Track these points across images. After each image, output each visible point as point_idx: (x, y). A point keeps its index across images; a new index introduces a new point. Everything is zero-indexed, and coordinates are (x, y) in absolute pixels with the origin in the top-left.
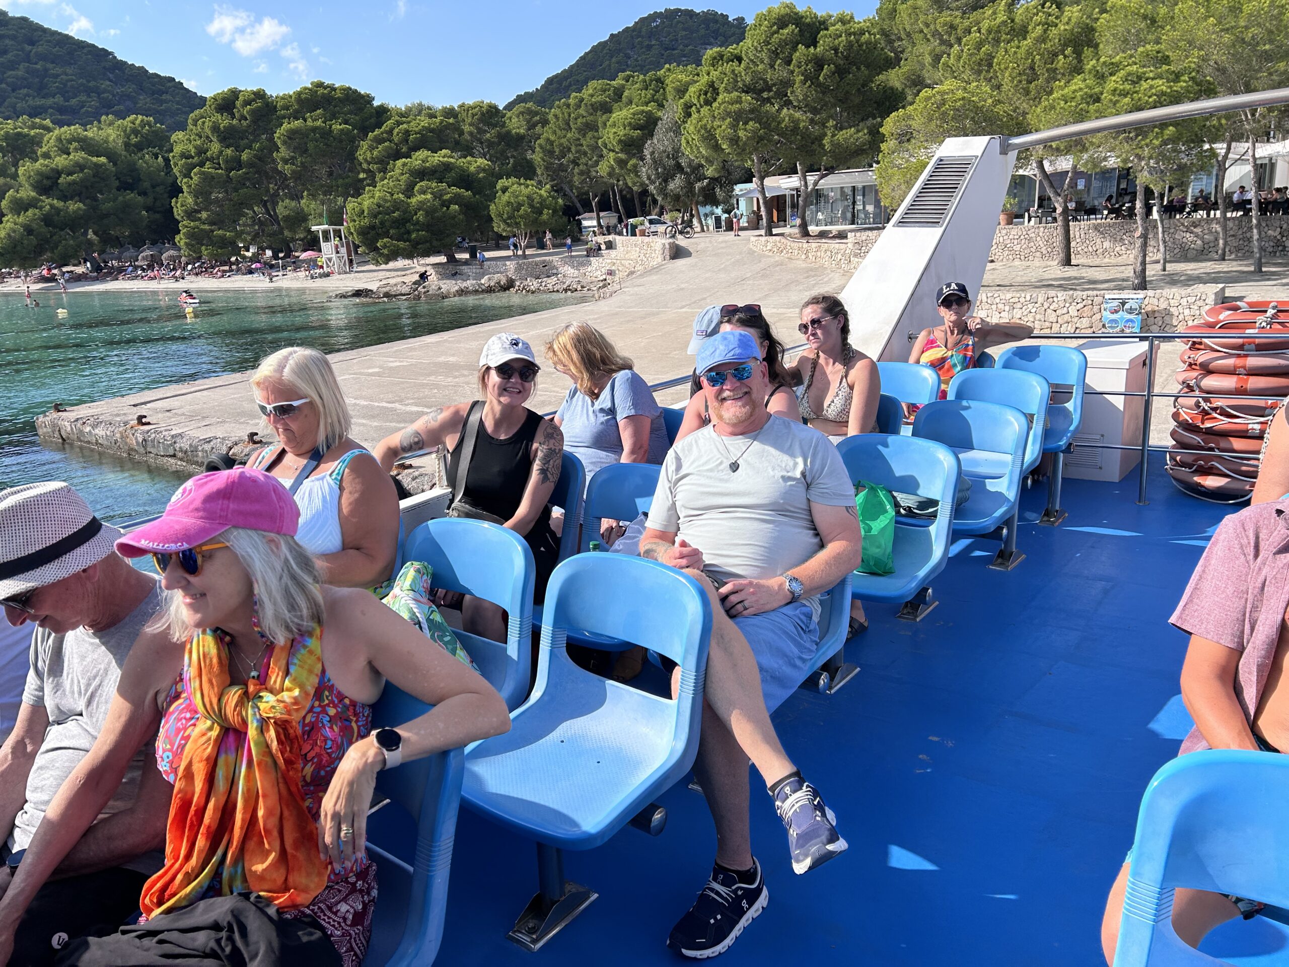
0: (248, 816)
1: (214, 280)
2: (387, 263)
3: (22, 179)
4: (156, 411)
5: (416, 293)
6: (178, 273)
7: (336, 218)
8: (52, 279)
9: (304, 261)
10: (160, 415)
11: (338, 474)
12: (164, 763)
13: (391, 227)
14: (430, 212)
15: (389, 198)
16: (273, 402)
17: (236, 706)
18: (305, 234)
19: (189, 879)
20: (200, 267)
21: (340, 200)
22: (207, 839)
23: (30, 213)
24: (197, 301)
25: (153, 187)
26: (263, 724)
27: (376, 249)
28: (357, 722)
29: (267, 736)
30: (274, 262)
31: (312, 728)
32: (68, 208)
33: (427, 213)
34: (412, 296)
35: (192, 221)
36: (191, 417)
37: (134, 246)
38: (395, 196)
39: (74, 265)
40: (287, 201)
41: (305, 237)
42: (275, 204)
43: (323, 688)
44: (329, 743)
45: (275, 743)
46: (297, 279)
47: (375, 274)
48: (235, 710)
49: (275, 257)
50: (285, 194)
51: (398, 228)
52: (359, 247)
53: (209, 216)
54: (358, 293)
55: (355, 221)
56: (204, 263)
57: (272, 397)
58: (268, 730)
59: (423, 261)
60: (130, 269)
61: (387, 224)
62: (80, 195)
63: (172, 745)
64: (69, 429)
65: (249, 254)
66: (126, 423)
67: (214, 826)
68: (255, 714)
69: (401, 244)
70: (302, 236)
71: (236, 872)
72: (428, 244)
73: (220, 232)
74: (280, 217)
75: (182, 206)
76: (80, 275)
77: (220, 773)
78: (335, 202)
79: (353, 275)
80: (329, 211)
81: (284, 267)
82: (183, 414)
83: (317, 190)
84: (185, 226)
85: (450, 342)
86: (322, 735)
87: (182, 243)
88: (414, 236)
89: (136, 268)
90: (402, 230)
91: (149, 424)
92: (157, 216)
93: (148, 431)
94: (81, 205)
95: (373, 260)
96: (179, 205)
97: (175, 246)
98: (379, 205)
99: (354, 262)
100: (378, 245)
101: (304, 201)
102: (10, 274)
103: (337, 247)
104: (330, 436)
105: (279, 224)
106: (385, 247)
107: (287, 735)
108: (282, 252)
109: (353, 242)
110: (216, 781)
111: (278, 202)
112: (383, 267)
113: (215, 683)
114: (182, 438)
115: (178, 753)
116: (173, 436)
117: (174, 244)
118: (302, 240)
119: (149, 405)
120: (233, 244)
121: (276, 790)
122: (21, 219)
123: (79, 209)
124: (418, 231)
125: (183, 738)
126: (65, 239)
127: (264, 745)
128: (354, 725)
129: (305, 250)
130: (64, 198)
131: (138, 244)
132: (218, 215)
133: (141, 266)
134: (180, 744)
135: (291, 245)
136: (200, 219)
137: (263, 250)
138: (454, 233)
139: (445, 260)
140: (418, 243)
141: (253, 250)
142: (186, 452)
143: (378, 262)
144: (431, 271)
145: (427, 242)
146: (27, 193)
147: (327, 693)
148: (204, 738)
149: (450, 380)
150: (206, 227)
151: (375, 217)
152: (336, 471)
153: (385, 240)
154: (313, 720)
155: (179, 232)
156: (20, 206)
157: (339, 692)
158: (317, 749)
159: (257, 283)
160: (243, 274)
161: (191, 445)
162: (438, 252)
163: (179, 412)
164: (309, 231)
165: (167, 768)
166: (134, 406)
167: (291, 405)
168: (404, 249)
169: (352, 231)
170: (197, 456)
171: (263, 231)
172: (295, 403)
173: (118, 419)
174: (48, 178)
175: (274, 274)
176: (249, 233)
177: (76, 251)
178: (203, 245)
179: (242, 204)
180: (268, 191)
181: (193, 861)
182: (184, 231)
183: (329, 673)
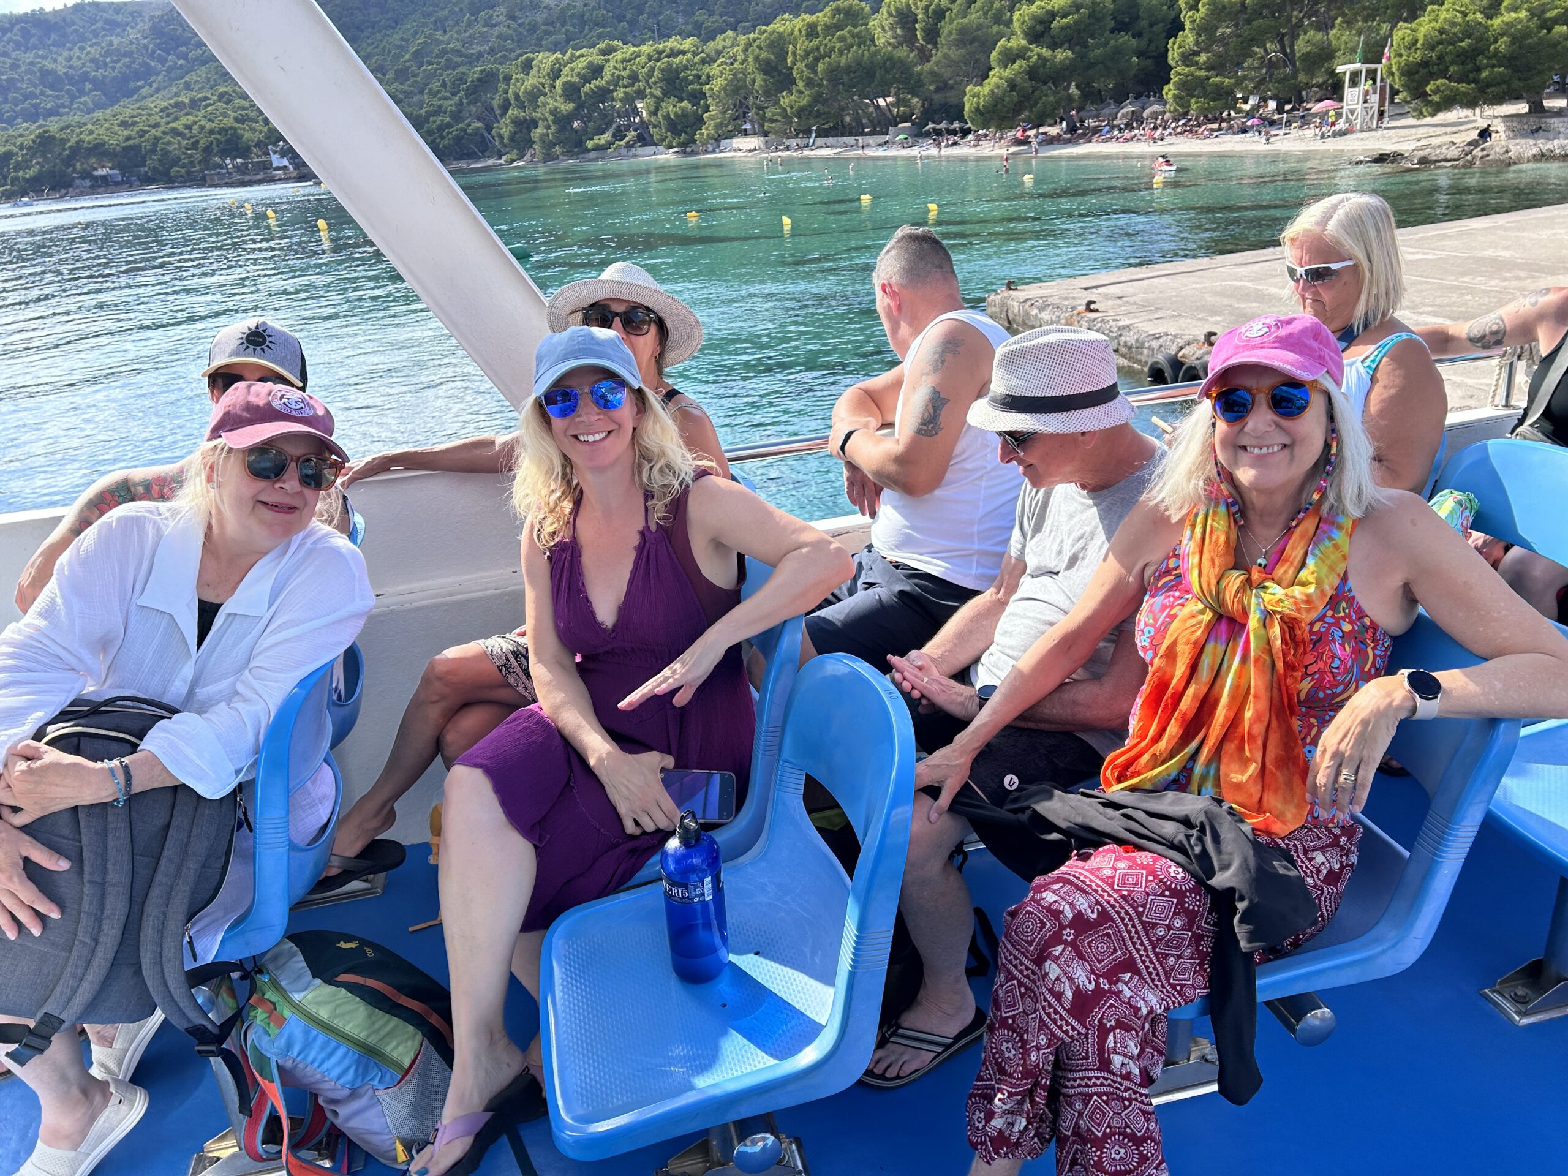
0: (1232, 715)
1: (1198, 141)
2: (1433, 115)
3: (1016, 25)
4: (1106, 297)
5: (1469, 157)
6: (1157, 134)
7: (1373, 54)
8: (1025, 142)
9: (1315, 115)
10: (1110, 303)
11: (1373, 361)
12: (1143, 638)
13: (1453, 63)
14: (1519, 37)
15: (1460, 20)
16: (1306, 264)
17: (1237, 592)
18: (1326, 78)
19: (1156, 761)
20: (1184, 125)
21: (1386, 27)
22: (1180, 726)
23: (1016, 66)
24: (1174, 168)
25: (1151, 25)
26: (1267, 616)
27: (1425, 95)
28: (1374, 649)
29: (1271, 632)
30: (1276, 117)
31: (1320, 640)
32: (1055, 57)
33: (1515, 39)
34: (1461, 162)
35: (1188, 66)
36: (1145, 307)
37: (1115, 102)
38: (1470, 17)
39: (1050, 125)
40: (1312, 32)
41: (1325, 82)
42: (1294, 37)
43: (1339, 597)
44: (1337, 663)
45: (1279, 642)
46: (1301, 139)
47: (1413, 131)
48: (1235, 596)
49: (1280, 110)
50: (1311, 24)
51: (1463, 63)
52: (1398, 92)
53: (1208, 58)
54: (1381, 159)
55: (1401, 55)
56: (1190, 120)
57: (1306, 258)
58: (1272, 625)
59: (1489, 111)
60: (1107, 128)
61: (1448, 59)
62: (1070, 41)
63: (1156, 620)
64: (1016, 310)
65: (1247, 107)
66: (1073, 308)
67: (1190, 715)
68: (1259, 604)
69: (1463, 87)
70: (1320, 80)
71: (1208, 772)
72: (1504, 86)
73: (1218, 79)
74: (1298, 55)
75: (1180, 47)
76: (1053, 137)
77: (1206, 661)
78: (1378, 30)
79: (1380, 133)
80: (1366, 43)
81: (1289, 123)
82: (1135, 303)
83: (1355, 15)
84: (1178, 72)
85: (1506, 229)
86: (1330, 649)
87: (1170, 96)
88: (1485, 74)
89: (1113, 127)
90: (1470, 66)
91: (1097, 311)
92: (1149, 62)
93: (1095, 319)
94: (1069, 53)
95: (1415, 110)
96: (1176, 47)
97: (1162, 100)
98: (1441, 31)
99: (1386, 115)
100: (1428, 89)
101: (1334, 31)
102: (986, 136)
103: (1367, 93)
104: (1371, 313)
105: (1294, 65)
106: (1437, 91)
107: (1293, 637)
108: (1289, 102)
109: (1391, 87)
110: (1200, 667)
111: (1299, 35)
112: (1428, 120)
113: (1217, 563)
114: (1130, 330)
115: (1161, 631)
116: (1119, 328)
117: (1161, 97)
118: (1319, 86)
119: (1100, 290)
120: (1230, 93)
121: (1269, 694)
122: (1007, 73)
123: (1067, 58)
124: (1494, 66)
125: (1168, 616)
126: (1046, 95)
127: (1265, 640)
128: (1369, 650)
129: (1320, 100)
130: (1053, 46)
131: (1120, 99)
132: (1220, 56)
133: (1118, 126)
134: (1164, 622)
135: (1304, 93)
136: (1197, 63)
137: (1264, 100)
138: (1551, 69)
139: (1526, 110)
140: (1488, 86)
141: (1253, 101)
142: (1130, 348)
143: (1421, 113)
144: (1498, 126)
145: (1504, 82)
146: (1018, 41)
147: (1344, 604)
148: (1194, 621)
149: (1493, 283)
150: (1203, 73)
151: (1432, 48)
152: (1372, 358)
153: (1440, 81)
154: (1323, 630)
155: (1168, 81)
156: (1009, 58)
157: (1359, 607)
158: (1321, 664)
159: (1252, 144)
160: (1234, 133)
161: (1137, 341)
162: (1517, 98)
163: (1131, 300)
164: (1332, 73)
165: (1147, 644)
166: (1086, 289)
167: (1329, 268)
168: (1465, 94)
169: (1394, 70)
170: (1141, 354)
171: (1271, 76)
172: (1334, 266)
173: (1066, 303)
174: (1041, 22)
175: (1273, 133)
176: (1252, 80)
177: (1055, 109)
178: (1192, 96)
179: (1251, 40)
180: (1289, 20)
181: (1163, 744)
182: (1174, 79)
183: (1352, 582)
